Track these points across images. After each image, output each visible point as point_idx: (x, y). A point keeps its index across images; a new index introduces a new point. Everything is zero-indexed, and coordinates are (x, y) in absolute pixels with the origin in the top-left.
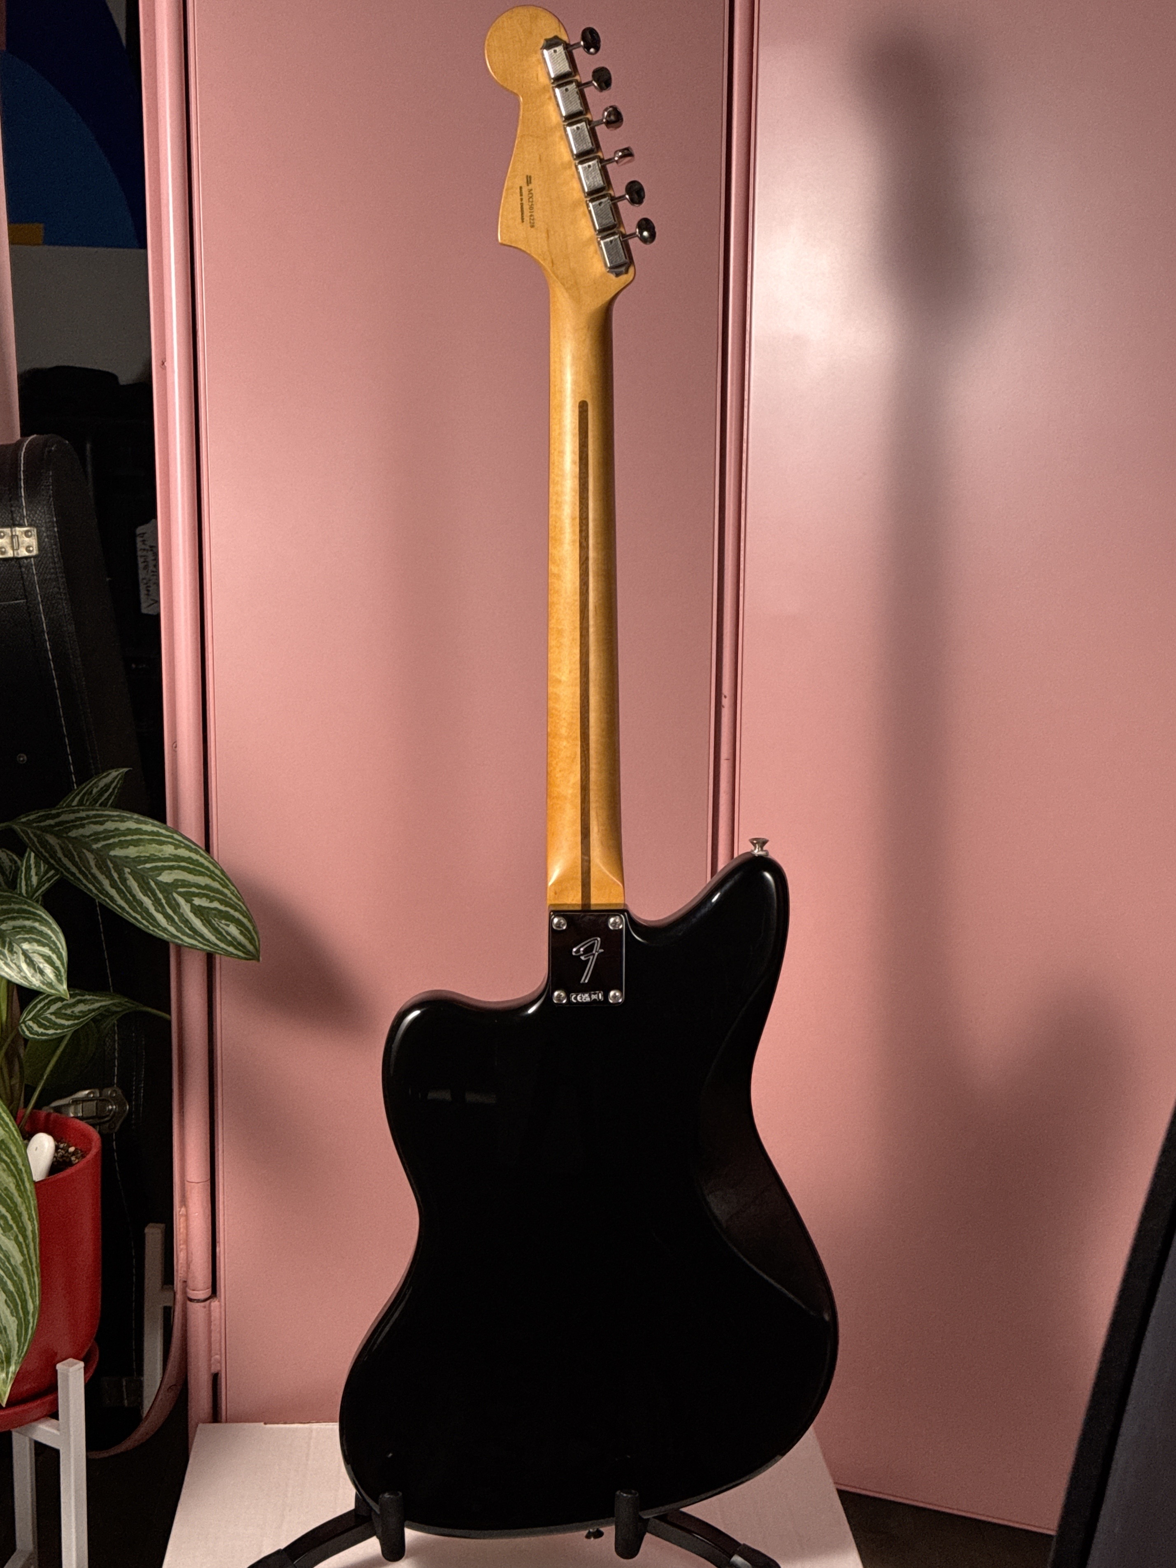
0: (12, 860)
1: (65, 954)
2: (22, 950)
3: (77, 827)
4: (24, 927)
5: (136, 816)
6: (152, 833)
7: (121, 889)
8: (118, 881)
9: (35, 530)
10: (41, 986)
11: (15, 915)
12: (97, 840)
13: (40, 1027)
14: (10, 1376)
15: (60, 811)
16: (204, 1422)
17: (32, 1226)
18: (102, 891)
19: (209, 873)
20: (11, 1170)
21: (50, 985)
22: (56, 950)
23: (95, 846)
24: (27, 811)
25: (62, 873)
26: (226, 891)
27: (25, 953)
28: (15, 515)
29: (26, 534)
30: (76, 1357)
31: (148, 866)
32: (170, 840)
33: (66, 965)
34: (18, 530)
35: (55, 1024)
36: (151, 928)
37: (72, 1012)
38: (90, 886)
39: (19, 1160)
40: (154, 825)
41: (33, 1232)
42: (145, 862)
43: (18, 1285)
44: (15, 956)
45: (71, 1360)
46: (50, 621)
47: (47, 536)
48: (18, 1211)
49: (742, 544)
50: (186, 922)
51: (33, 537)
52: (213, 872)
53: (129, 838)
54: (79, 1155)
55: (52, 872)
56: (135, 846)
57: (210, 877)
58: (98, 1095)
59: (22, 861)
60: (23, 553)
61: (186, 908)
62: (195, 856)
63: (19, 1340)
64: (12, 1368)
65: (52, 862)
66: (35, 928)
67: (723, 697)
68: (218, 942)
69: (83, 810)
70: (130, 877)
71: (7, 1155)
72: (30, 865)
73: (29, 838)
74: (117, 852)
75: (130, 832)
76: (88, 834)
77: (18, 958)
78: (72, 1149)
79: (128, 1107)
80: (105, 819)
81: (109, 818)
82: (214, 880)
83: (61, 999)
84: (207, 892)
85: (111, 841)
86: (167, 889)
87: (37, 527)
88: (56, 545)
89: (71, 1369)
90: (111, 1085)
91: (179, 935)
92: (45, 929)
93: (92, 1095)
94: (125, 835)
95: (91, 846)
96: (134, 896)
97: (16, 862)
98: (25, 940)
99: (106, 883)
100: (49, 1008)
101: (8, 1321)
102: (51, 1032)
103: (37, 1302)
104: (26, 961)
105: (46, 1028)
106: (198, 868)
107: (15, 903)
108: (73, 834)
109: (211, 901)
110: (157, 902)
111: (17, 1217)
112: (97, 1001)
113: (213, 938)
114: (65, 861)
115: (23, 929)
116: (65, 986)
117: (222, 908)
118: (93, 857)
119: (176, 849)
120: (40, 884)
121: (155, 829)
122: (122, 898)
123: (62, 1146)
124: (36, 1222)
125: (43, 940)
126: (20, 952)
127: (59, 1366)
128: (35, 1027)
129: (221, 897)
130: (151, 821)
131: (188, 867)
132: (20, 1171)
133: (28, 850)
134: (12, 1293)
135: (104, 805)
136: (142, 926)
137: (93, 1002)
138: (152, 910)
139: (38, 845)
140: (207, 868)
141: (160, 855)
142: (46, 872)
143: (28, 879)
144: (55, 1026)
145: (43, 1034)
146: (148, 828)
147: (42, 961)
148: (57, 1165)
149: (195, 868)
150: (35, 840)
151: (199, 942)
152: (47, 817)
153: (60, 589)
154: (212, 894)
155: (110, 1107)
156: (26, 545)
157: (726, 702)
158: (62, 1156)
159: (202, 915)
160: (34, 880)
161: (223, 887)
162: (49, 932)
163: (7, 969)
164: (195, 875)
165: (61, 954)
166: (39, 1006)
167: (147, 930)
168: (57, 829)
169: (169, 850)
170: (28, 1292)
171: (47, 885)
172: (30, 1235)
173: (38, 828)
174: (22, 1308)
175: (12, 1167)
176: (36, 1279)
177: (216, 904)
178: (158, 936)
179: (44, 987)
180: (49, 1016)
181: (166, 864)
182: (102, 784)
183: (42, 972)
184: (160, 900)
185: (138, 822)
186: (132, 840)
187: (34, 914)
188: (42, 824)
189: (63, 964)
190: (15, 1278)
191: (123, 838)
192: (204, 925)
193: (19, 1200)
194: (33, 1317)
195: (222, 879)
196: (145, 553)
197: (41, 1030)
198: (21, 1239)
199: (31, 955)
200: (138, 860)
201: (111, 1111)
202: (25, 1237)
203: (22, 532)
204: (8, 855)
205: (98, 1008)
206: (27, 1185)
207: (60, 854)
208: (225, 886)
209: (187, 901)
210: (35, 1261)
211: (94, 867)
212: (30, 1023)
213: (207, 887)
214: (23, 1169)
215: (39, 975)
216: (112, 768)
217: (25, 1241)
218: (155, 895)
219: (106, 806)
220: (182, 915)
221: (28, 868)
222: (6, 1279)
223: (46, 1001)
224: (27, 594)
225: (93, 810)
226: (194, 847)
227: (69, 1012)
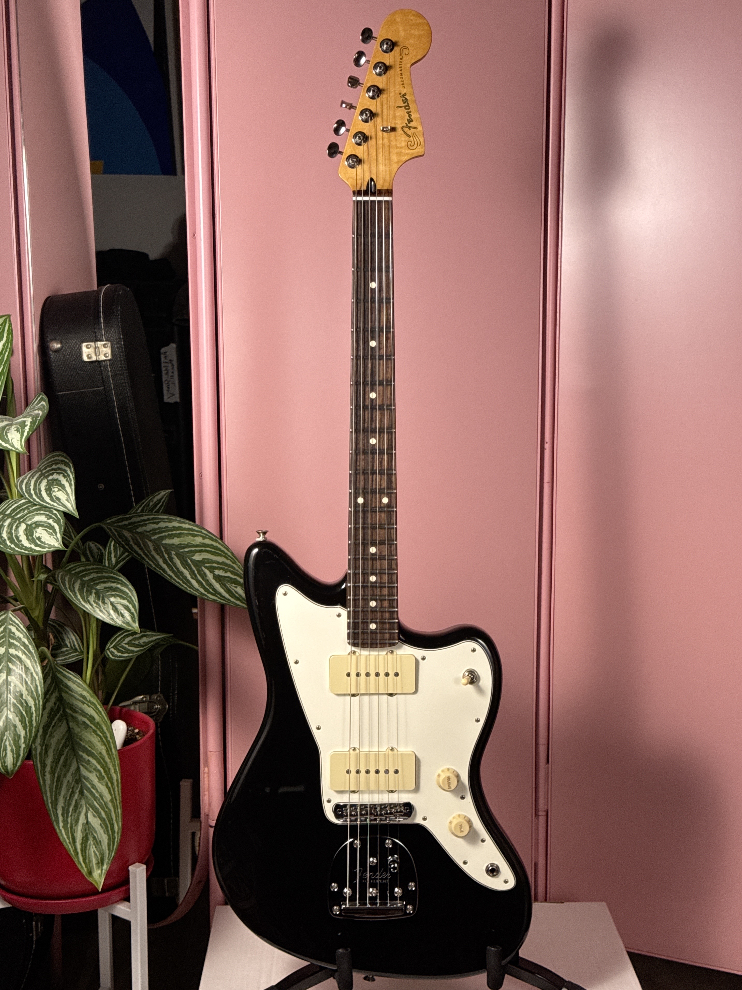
0: (98, 549)
1: (137, 604)
2: (111, 602)
3: (142, 526)
4: (112, 587)
5: (178, 519)
6: (189, 529)
7: (170, 564)
8: (168, 559)
9: (110, 343)
10: (123, 624)
11: (106, 580)
12: (155, 534)
13: (118, 652)
14: (104, 871)
15: (131, 515)
16: (220, 905)
17: (116, 777)
18: (158, 565)
19: (224, 554)
20: (103, 741)
21: (128, 624)
22: (131, 602)
23: (153, 538)
24: (110, 516)
25: (133, 554)
26: (234, 565)
27: (112, 604)
28: (97, 334)
29: (104, 346)
30: (141, 862)
31: (186, 550)
32: (200, 534)
33: (138, 611)
34: (99, 344)
35: (129, 650)
36: (189, 589)
37: (139, 642)
38: (151, 563)
39: (108, 735)
40: (189, 524)
41: (117, 780)
42: (184, 548)
43: (108, 814)
44: (106, 606)
45: (137, 864)
46: (118, 400)
47: (117, 347)
48: (108, 767)
49: (557, 346)
50: (210, 585)
51: (108, 348)
52: (226, 554)
53: (174, 532)
54: (141, 734)
55: (127, 554)
56: (178, 537)
57: (225, 557)
58: (148, 698)
59: (105, 550)
60: (102, 358)
61: (210, 576)
62: (214, 544)
63: (109, 849)
64: (105, 867)
65: (127, 547)
66: (118, 588)
67: (545, 444)
68: (230, 598)
69: (145, 515)
70: (175, 557)
71: (101, 732)
72: (111, 551)
73: (112, 533)
74: (167, 541)
75: (175, 528)
76: (148, 530)
77: (108, 607)
78: (137, 731)
79: (167, 706)
80: (159, 520)
81: (162, 520)
82: (227, 559)
83: (135, 633)
84: (223, 566)
85: (163, 534)
86: (198, 564)
87: (111, 342)
88: (122, 352)
89: (138, 870)
90: (156, 692)
91: (206, 593)
92: (124, 589)
93: (145, 699)
94: (172, 531)
95: (150, 537)
96: (178, 569)
97: (101, 550)
98: (112, 596)
99: (161, 561)
100: (124, 640)
101: (101, 837)
102: (126, 655)
103: (120, 825)
104: (113, 609)
105: (123, 653)
106: (217, 551)
107: (106, 572)
108: (139, 530)
109: (226, 572)
110: (192, 573)
111: (107, 772)
112: (155, 636)
113: (227, 596)
114: (135, 547)
115: (111, 588)
116: (137, 625)
117: (233, 576)
118: (152, 544)
119: (203, 539)
120: (117, 563)
121: (191, 527)
122: (170, 570)
123: (130, 728)
124: (119, 775)
125: (123, 595)
126: (109, 603)
127: (131, 868)
128: (116, 652)
129: (232, 570)
130: (187, 521)
131: (211, 551)
132: (108, 742)
133: (111, 539)
134: (104, 819)
135: (157, 512)
136: (183, 588)
137: (152, 636)
138: (189, 577)
139: (118, 537)
140: (223, 551)
141: (193, 543)
142: (123, 553)
143: (110, 559)
144: (128, 651)
145: (120, 657)
146: (187, 526)
147: (123, 608)
148: (128, 741)
149: (216, 551)
150: (116, 533)
151: (219, 598)
152: (123, 520)
153: (125, 380)
154: (226, 568)
155: (156, 706)
156: (104, 353)
157: (547, 446)
158: (131, 735)
159: (220, 581)
160: (114, 560)
161: (233, 563)
162: (127, 591)
163: (101, 614)
164: (215, 556)
165: (135, 604)
166: (118, 639)
167: (186, 590)
168: (129, 527)
169: (199, 540)
170: (114, 819)
171: (121, 563)
172: (115, 783)
173: (119, 527)
174: (111, 829)
175: (104, 739)
176: (119, 810)
177: (228, 574)
178: (193, 594)
179: (124, 625)
180: (124, 645)
181: (197, 549)
182: (155, 500)
183: (123, 616)
184: (194, 571)
185: (179, 522)
186: (176, 534)
187: (119, 579)
188: (120, 524)
189: (135, 610)
190: (106, 810)
191: (170, 533)
192: (221, 587)
193: (108, 760)
194: (118, 834)
195: (232, 558)
196: (166, 365)
197: (119, 654)
198: (110, 785)
199: (116, 605)
200: (181, 546)
201: (156, 709)
202: (112, 784)
203: (101, 345)
204: (96, 546)
205: (155, 640)
206: (113, 750)
207: (131, 543)
208: (234, 563)
209: (211, 572)
210: (119, 798)
211: (152, 550)
212: (113, 650)
213: (223, 563)
214: (111, 741)
215: (121, 617)
216: (162, 490)
217: (112, 786)
218: (191, 568)
219: (159, 512)
220: (208, 580)
221: (110, 553)
222: (100, 810)
223: (122, 636)
224: (104, 383)
225: (152, 515)
226: (214, 538)
227: (137, 642)
